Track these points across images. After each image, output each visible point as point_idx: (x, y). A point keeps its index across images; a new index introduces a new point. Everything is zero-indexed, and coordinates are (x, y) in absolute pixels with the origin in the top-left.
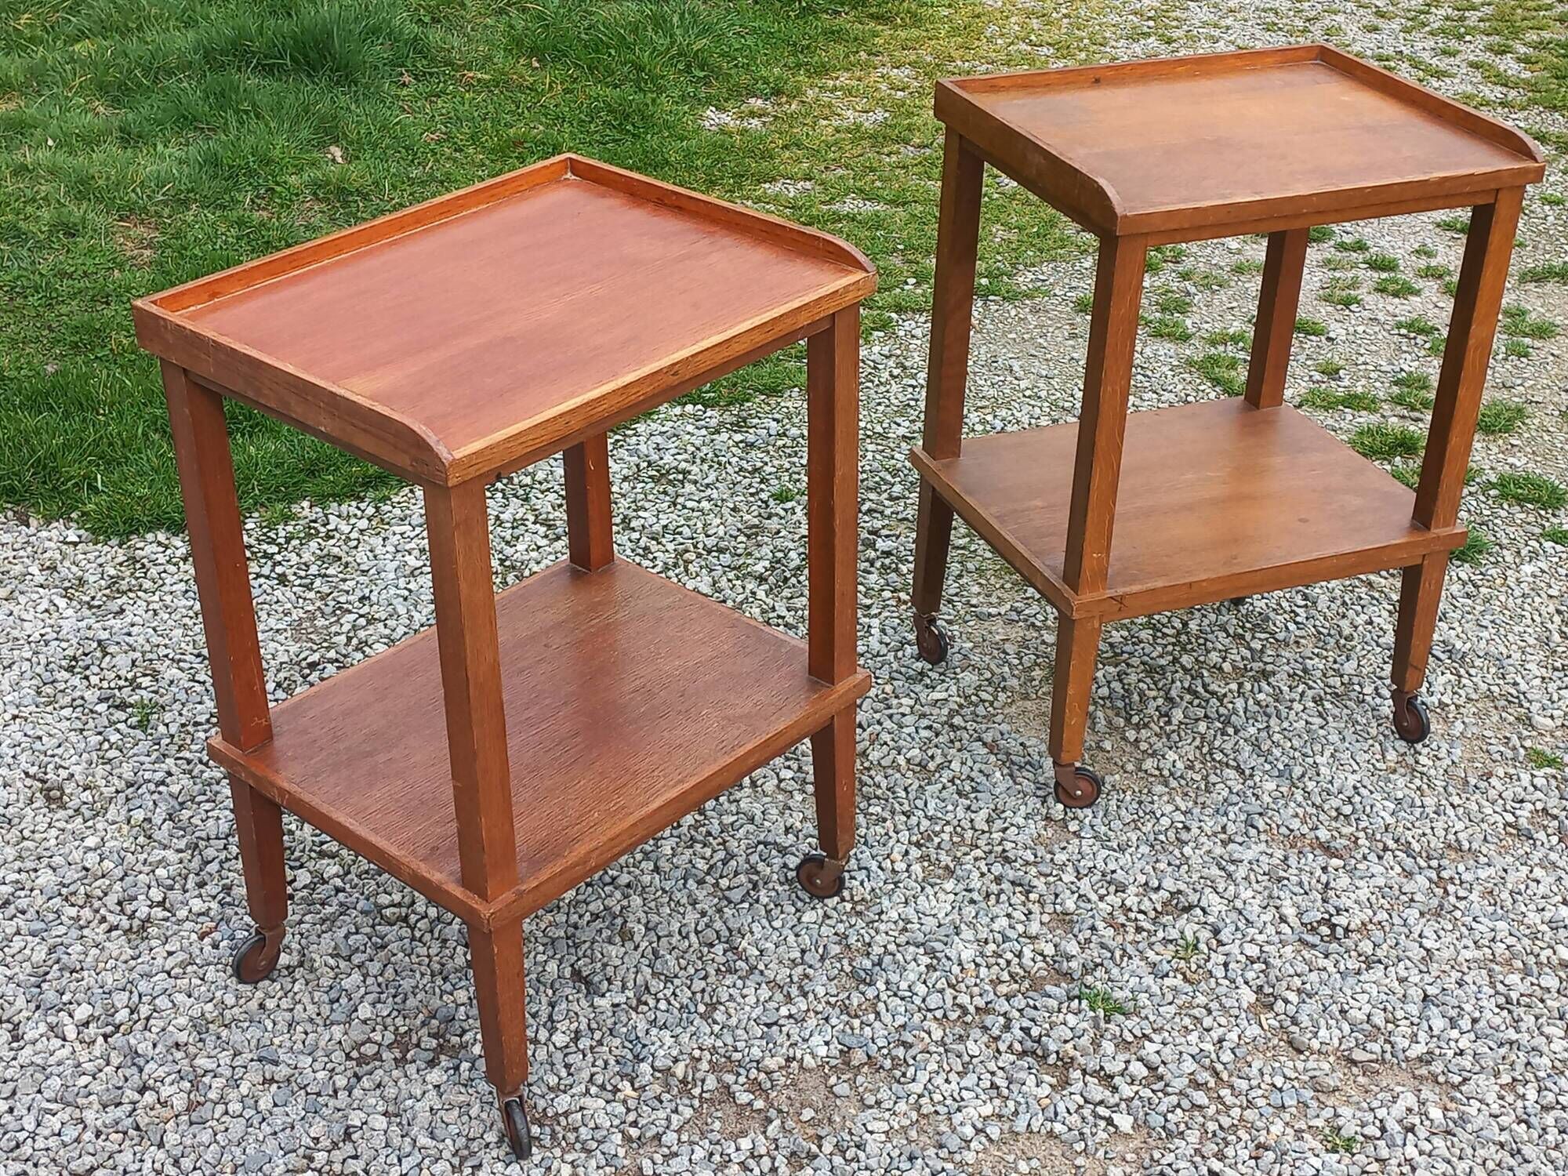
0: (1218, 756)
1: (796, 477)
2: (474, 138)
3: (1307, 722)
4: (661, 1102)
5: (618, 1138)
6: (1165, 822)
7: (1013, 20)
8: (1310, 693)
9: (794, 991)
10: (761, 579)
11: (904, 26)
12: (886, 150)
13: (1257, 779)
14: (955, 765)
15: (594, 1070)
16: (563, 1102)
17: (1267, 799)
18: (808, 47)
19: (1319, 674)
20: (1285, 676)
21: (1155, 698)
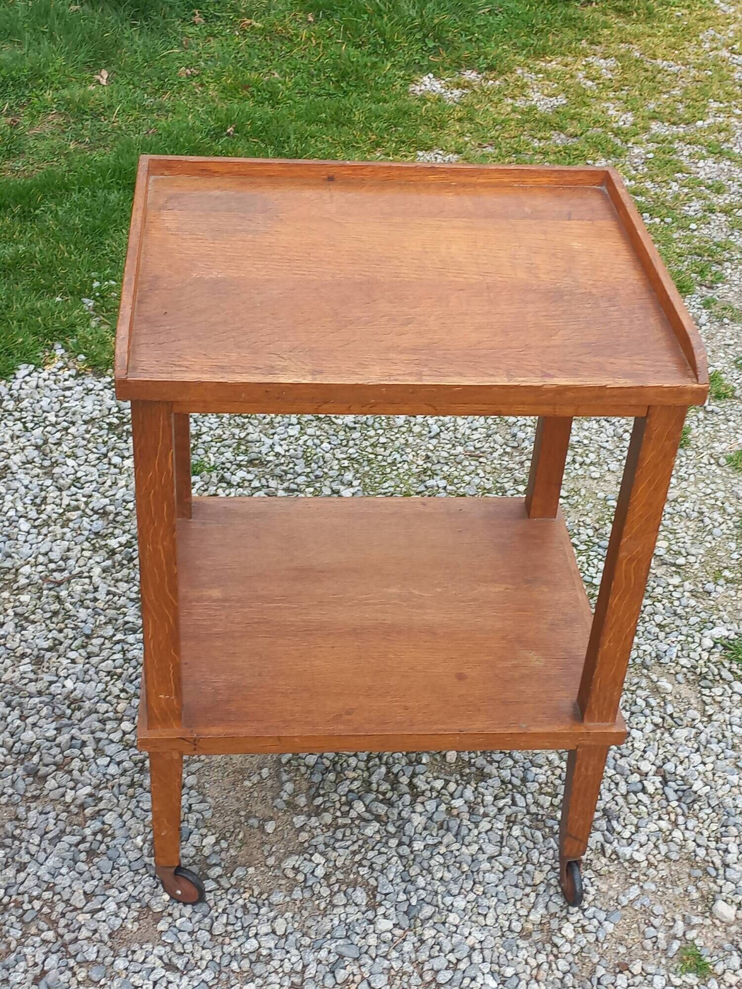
0: (363, 871)
1: (222, 449)
2: (218, 77)
3: (480, 849)
6: (252, 944)
7: (732, 27)
8: (508, 811)
10: (113, 552)
11: (636, 22)
12: (539, 136)
13: (381, 911)
14: (109, 818)
17: (372, 940)
18: (542, 30)
19: (534, 787)
20: (496, 782)
21: (355, 779)
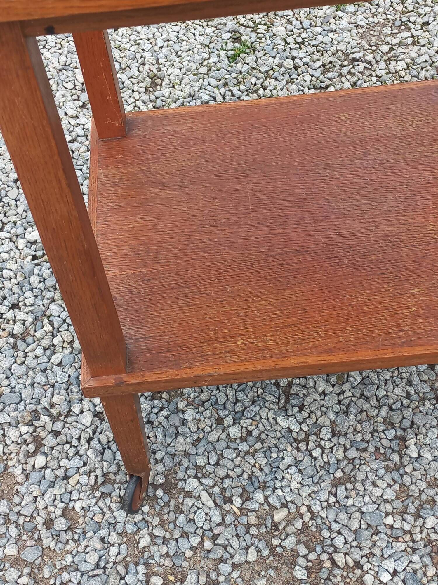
4: (247, 532)
5: (195, 541)
9: (412, 509)
15: (230, 473)
16: (192, 484)
